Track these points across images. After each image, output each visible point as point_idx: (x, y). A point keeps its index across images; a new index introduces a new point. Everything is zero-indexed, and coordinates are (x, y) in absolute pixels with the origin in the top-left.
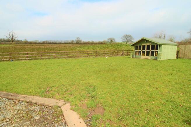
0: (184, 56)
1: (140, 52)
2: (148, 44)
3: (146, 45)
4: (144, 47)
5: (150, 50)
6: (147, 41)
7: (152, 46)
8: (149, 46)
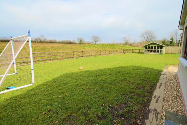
0: (168, 52)
1: (149, 50)
2: (155, 46)
3: (153, 46)
4: (152, 48)
5: (156, 49)
6: (155, 44)
7: (157, 47)
8: (156, 47)
